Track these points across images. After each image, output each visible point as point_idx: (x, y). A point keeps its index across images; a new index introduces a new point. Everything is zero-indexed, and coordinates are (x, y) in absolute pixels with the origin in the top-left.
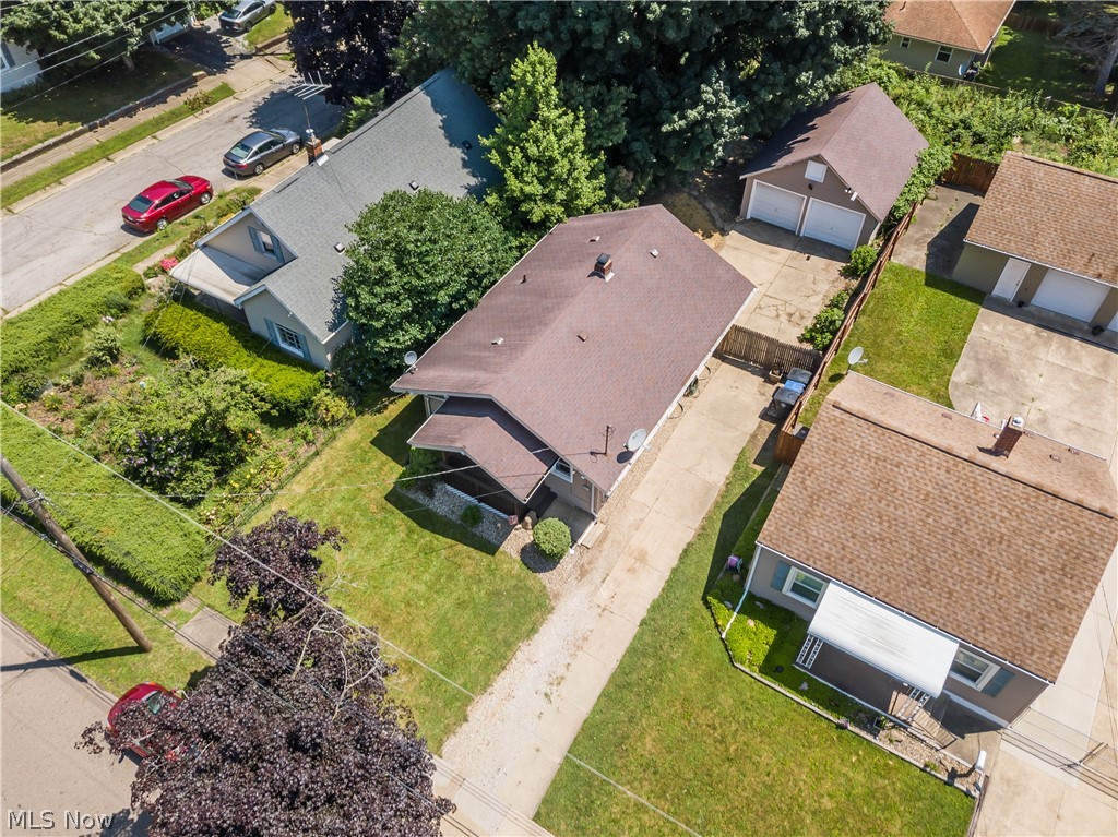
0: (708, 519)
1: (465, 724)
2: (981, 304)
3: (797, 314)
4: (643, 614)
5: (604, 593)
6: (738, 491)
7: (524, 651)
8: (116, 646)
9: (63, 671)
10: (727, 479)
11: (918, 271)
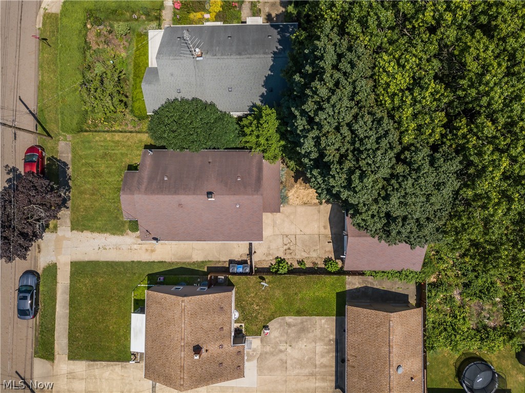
0: (177, 263)
1: (81, 233)
2: (336, 316)
3: (291, 251)
4: (136, 260)
5: (135, 246)
6: (192, 267)
7: (107, 235)
8: (47, 130)
9: (36, 122)
10: (197, 261)
11: (345, 287)
